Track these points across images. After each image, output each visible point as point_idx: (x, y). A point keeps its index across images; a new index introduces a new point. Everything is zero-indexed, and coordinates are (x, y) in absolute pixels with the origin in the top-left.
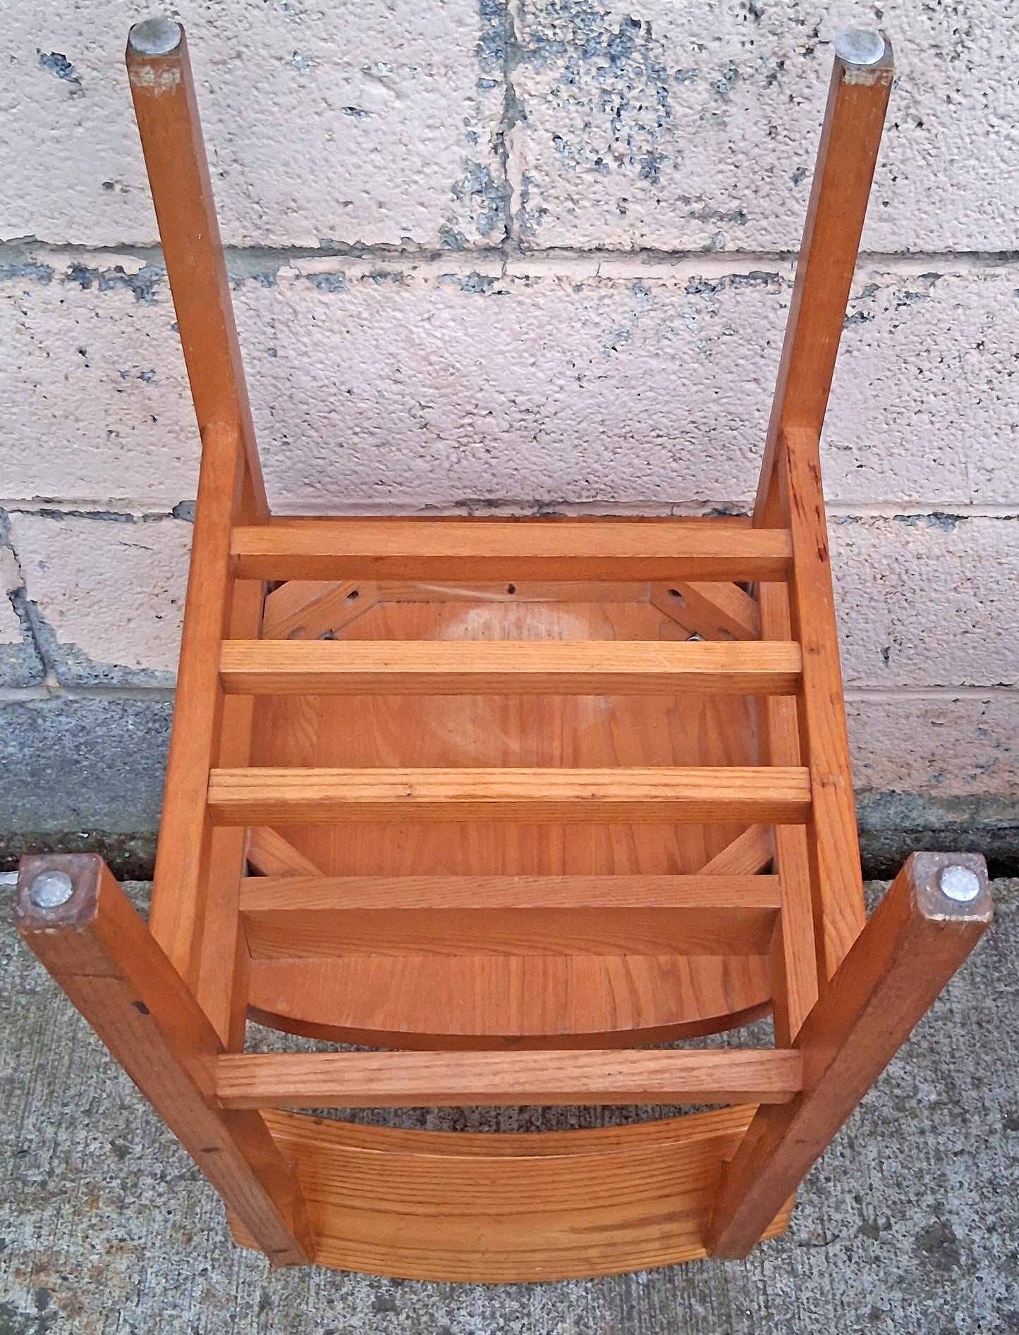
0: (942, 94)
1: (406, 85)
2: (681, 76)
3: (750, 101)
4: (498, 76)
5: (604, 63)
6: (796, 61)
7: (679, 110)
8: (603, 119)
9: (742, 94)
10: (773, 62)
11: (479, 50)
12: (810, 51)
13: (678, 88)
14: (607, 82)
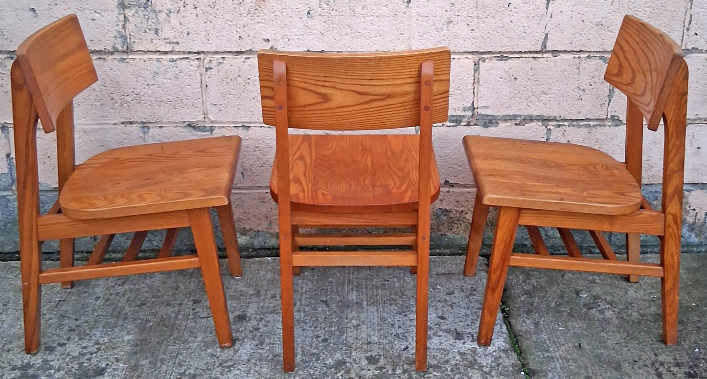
0: (213, 15)
1: (103, 14)
2: (159, 12)
4: (122, 12)
5: (143, 9)
6: (182, 9)
7: (160, 19)
8: (145, 21)
9: (172, 15)
10: (178, 9)
11: (118, 7)
12: (184, 7)
13: (159, 14)
14: (145, 13)
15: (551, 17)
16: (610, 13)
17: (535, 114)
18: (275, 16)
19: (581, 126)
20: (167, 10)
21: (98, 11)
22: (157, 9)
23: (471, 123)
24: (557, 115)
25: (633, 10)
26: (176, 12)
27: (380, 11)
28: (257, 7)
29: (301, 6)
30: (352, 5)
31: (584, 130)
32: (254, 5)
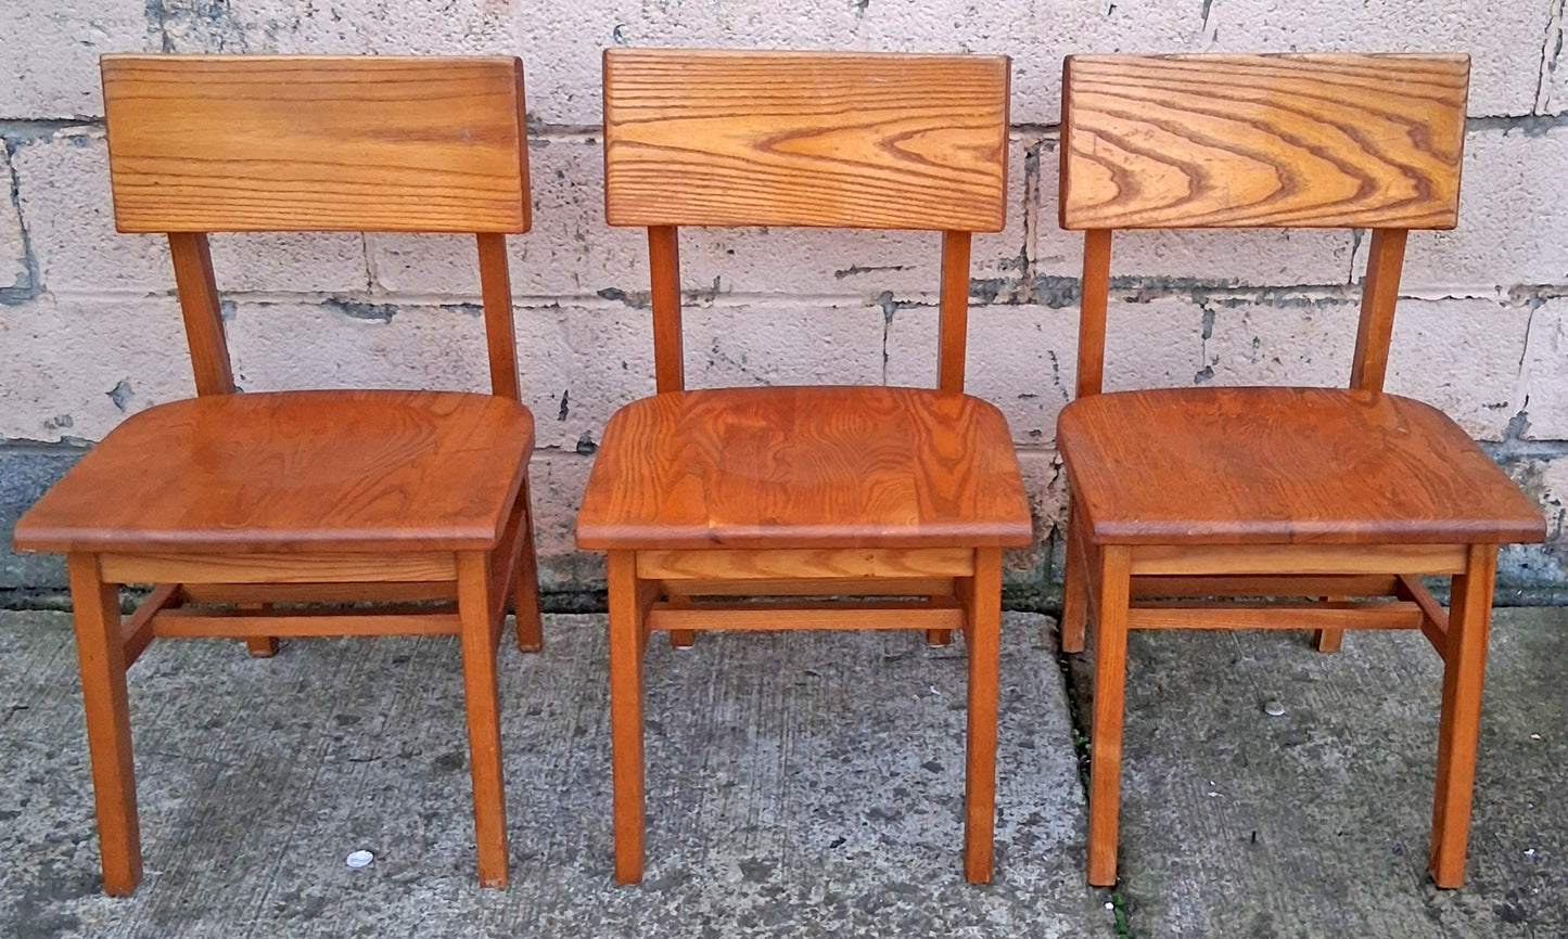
0: (382, 36)
1: (112, 30)
2: (249, 27)
3: (287, 40)
4: (158, 26)
5: (209, 20)
6: (304, 20)
7: (251, 44)
9: (283, 36)
10: (294, 20)
11: (146, 14)
12: (310, 15)
13: (248, 33)
14: (214, 30)
15: (1215, 38)
16: (1360, 27)
17: (1176, 274)
18: (535, 38)
19: (1286, 303)
20: (268, 22)
21: (100, 23)
22: (245, 18)
23: (1020, 298)
24: (1230, 277)
25: (1416, 19)
26: (289, 28)
27: (794, 28)
28: (490, 18)
29: (599, 14)
30: (724, 12)
31: (1295, 314)
32: (481, 13)
